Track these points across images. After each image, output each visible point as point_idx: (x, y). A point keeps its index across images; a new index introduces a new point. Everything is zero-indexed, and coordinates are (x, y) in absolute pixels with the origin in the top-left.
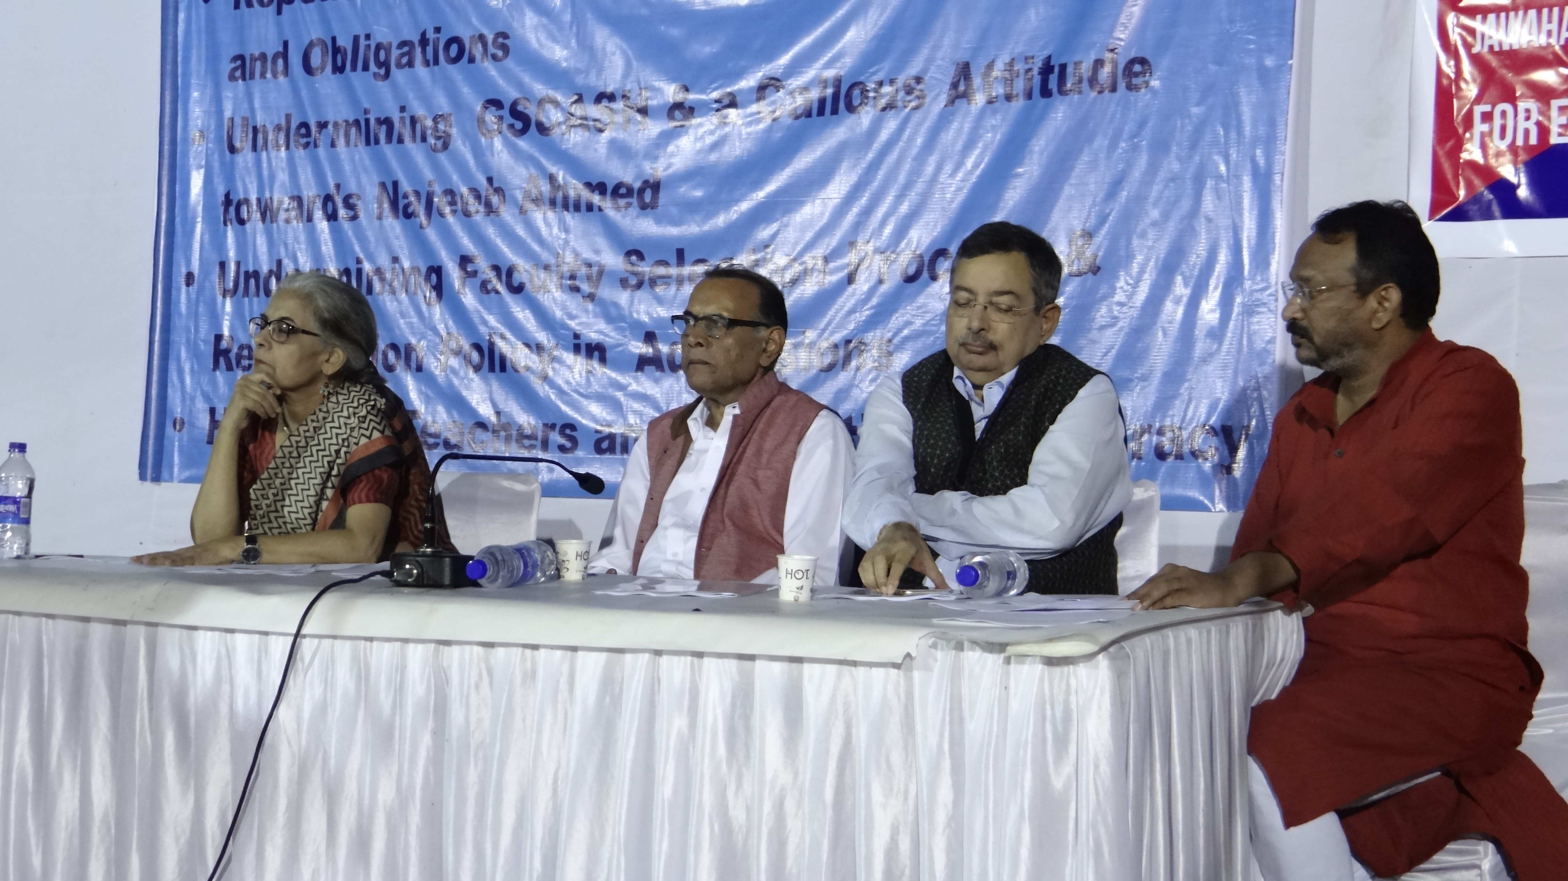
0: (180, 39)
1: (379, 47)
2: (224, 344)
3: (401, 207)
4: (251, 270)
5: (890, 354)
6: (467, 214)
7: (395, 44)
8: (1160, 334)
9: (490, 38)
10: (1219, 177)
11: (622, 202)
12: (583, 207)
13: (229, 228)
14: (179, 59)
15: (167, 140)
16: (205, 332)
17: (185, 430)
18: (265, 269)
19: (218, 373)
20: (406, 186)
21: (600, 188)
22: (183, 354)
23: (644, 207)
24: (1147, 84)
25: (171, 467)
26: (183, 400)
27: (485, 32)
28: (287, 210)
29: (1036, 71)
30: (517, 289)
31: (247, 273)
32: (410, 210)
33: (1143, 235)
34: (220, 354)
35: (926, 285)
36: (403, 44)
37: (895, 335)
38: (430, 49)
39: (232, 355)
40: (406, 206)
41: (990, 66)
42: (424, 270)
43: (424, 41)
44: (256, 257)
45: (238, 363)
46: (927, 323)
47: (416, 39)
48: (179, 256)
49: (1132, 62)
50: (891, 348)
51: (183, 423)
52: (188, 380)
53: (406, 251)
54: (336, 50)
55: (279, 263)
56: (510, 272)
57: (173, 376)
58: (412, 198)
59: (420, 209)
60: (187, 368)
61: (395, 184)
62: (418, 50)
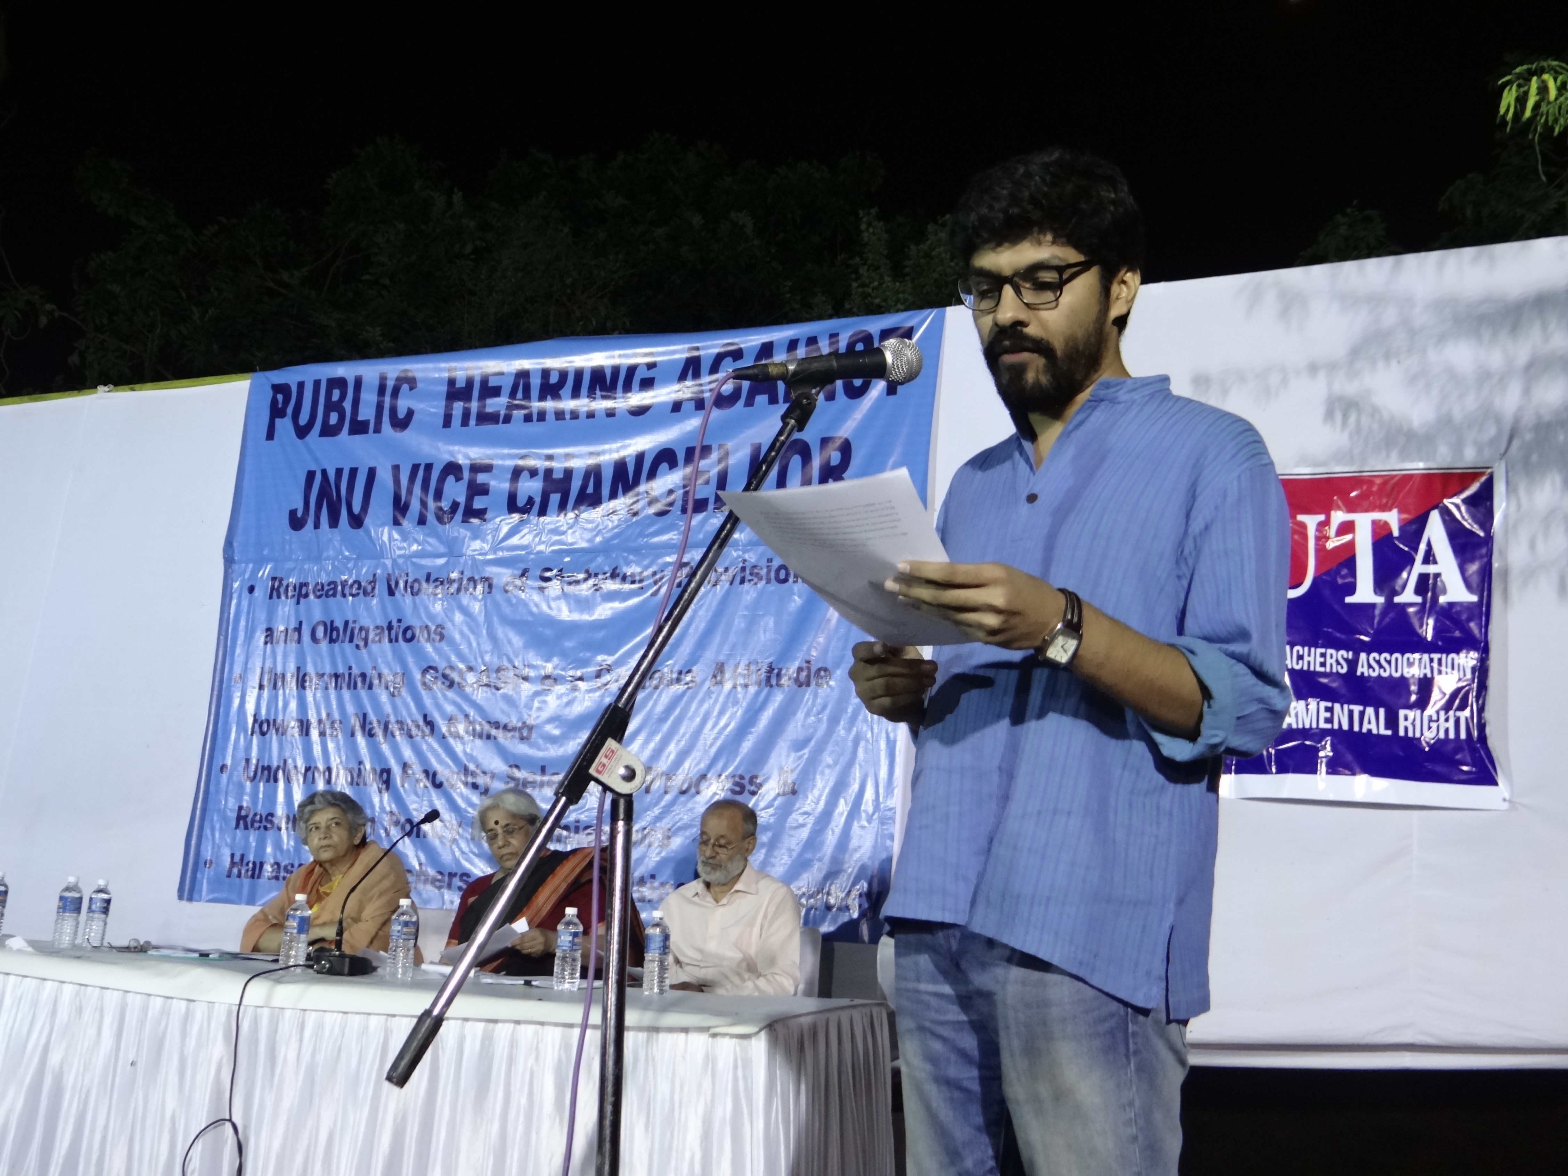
0: (232, 616)
1: (361, 629)
2: (243, 813)
3: (367, 729)
4: (266, 765)
5: (669, 837)
6: (411, 737)
7: (372, 627)
8: (830, 833)
9: (433, 628)
10: (867, 741)
11: (509, 735)
12: (484, 737)
13: (255, 737)
14: (230, 628)
15: (217, 679)
16: (232, 803)
17: (212, 867)
18: (275, 764)
19: (238, 831)
20: (372, 717)
21: (496, 725)
22: (215, 818)
23: (522, 739)
24: (827, 683)
25: (201, 891)
26: (213, 848)
27: (430, 624)
28: (293, 728)
29: (763, 670)
30: (438, 785)
31: (263, 767)
32: (373, 732)
33: (822, 773)
34: (239, 818)
35: (693, 796)
36: (377, 627)
37: (674, 825)
38: (393, 632)
39: (249, 819)
40: (371, 730)
41: (737, 666)
42: (378, 770)
43: (390, 627)
44: (270, 757)
45: (252, 826)
46: (693, 820)
47: (385, 625)
48: (217, 753)
49: (819, 670)
50: (670, 834)
51: (211, 862)
52: (217, 835)
53: (368, 759)
54: (333, 628)
55: (285, 761)
56: (435, 774)
57: (207, 831)
58: (375, 724)
59: (379, 732)
60: (218, 826)
61: (365, 716)
62: (386, 632)
